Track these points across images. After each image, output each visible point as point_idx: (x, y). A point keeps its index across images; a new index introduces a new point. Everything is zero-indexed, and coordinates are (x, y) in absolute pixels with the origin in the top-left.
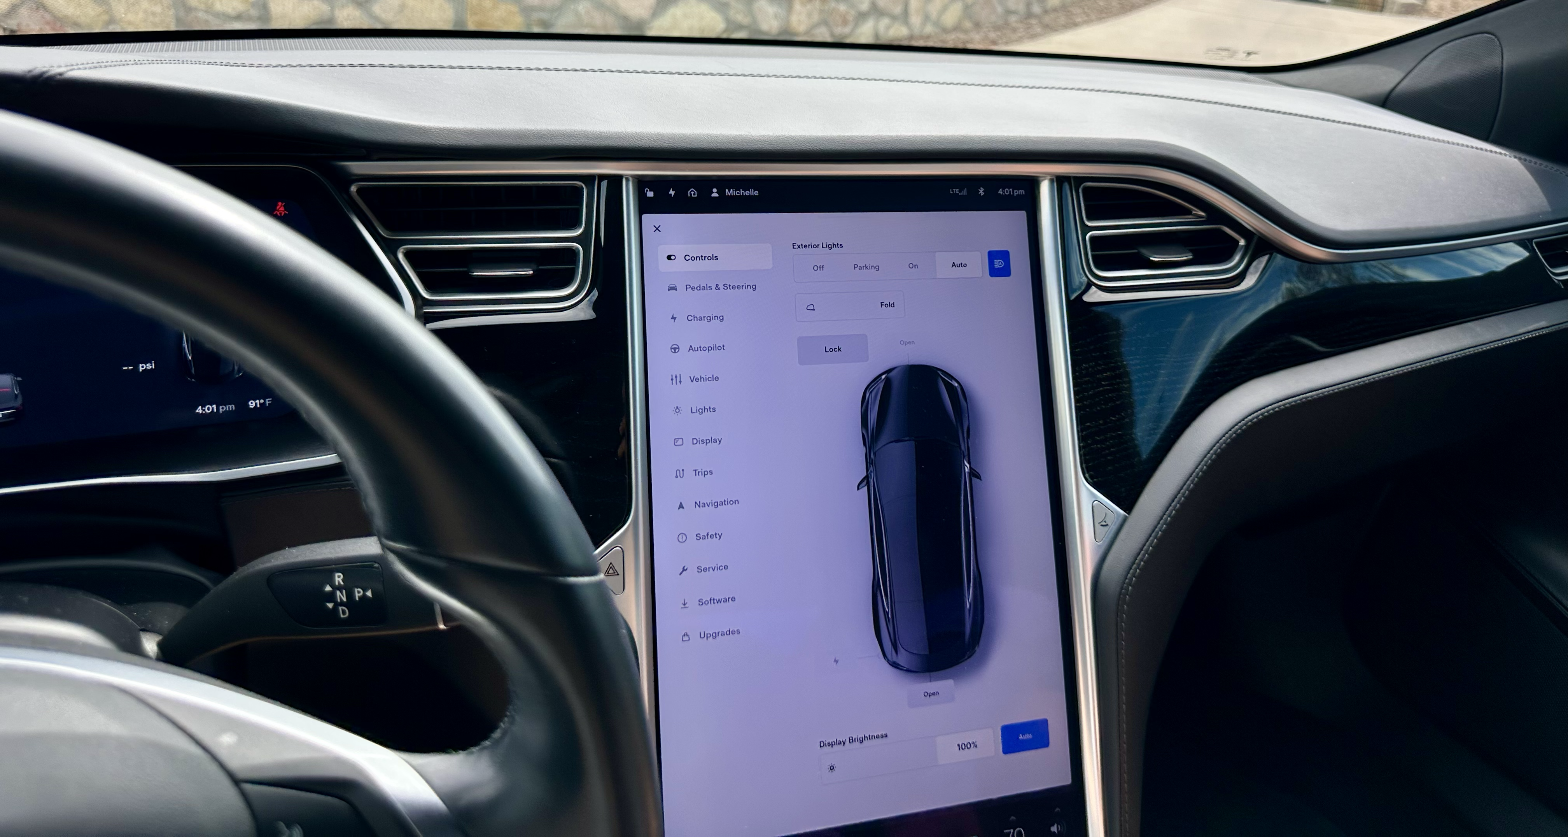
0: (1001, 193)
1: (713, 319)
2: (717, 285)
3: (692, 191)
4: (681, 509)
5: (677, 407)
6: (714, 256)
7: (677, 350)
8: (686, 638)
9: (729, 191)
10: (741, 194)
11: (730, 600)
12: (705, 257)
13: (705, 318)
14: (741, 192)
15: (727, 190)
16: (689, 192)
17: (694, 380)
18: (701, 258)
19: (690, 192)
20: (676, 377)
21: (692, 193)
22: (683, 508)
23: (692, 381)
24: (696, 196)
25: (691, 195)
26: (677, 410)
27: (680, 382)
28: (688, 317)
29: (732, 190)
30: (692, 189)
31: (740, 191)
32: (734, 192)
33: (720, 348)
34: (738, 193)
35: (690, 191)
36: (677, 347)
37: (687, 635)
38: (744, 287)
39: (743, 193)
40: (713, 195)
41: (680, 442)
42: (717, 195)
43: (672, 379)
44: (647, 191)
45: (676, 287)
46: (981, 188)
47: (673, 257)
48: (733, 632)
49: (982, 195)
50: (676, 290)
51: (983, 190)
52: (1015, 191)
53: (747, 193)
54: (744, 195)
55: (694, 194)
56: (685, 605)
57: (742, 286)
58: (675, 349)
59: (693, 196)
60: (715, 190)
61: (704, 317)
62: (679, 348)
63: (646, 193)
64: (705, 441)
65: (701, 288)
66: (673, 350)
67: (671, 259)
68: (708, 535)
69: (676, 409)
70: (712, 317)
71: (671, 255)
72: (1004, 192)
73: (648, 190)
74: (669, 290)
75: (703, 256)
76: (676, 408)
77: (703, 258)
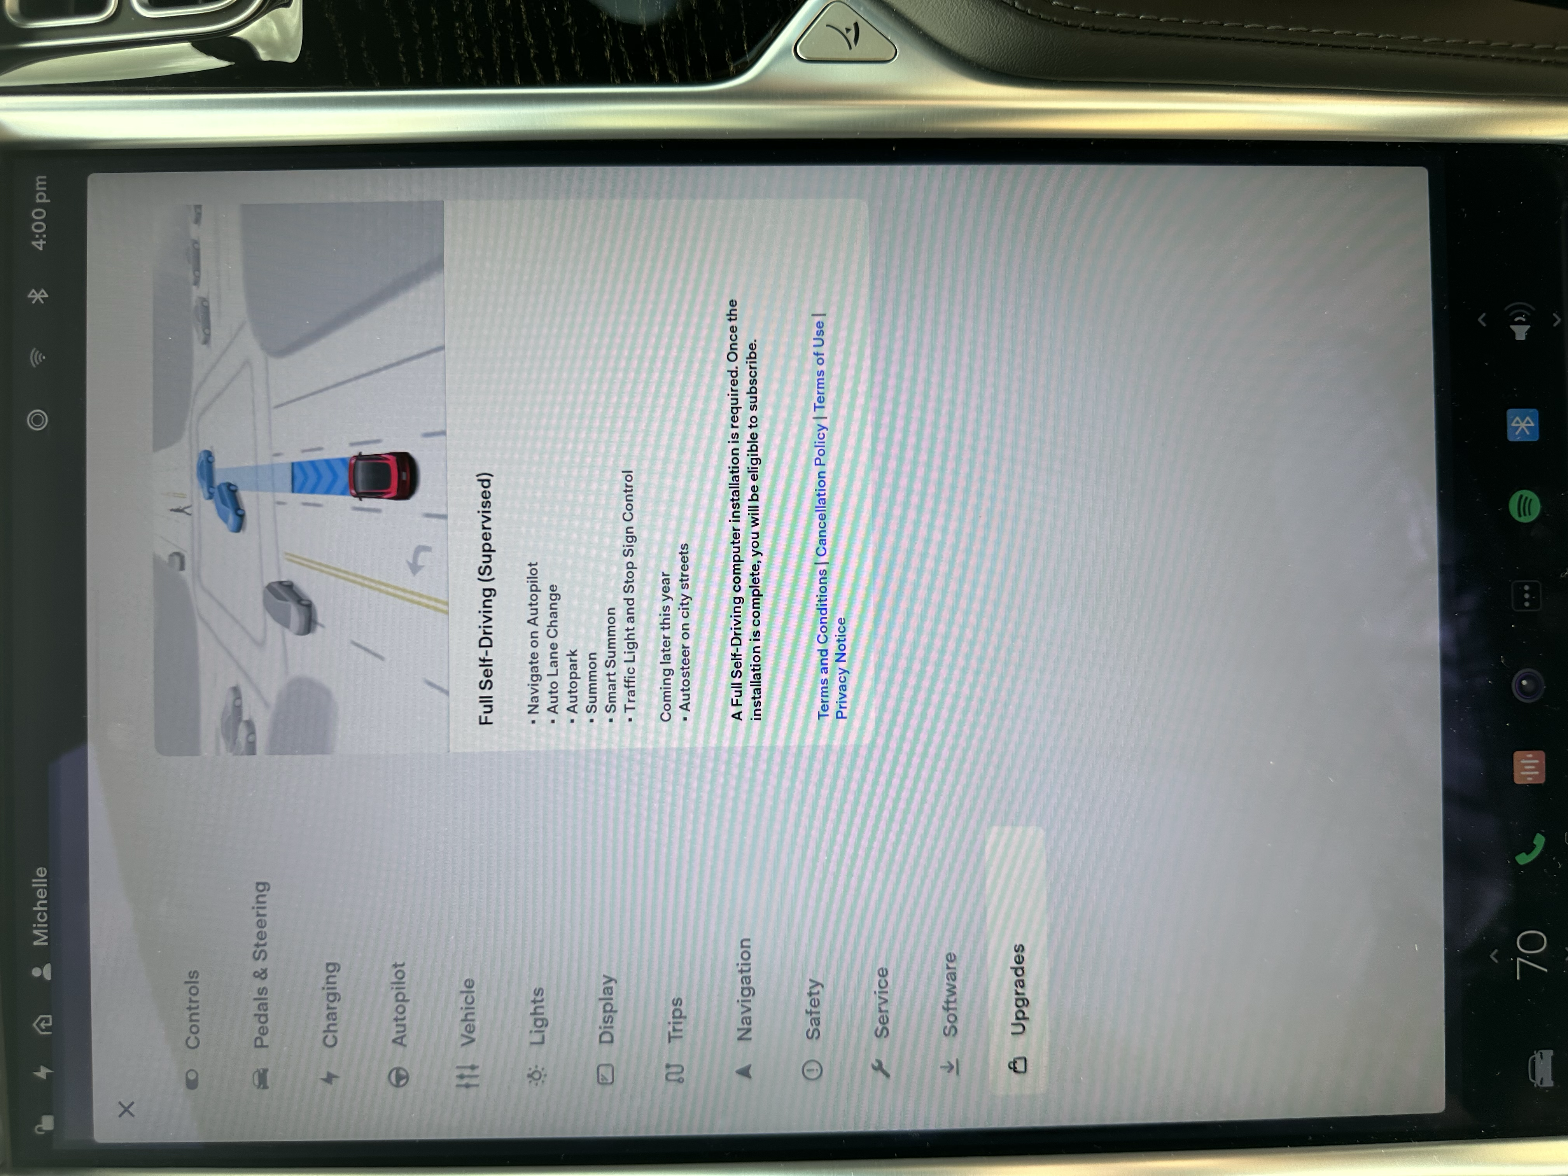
0: (42, 242)
1: (334, 988)
2: (257, 975)
3: (38, 1025)
4: (751, 1072)
5: (530, 1076)
6: (188, 980)
7: (402, 1073)
8: (1020, 1066)
9: (38, 937)
10: (46, 909)
11: (951, 965)
12: (191, 1001)
13: (332, 1005)
14: (40, 908)
15: (36, 943)
16: (41, 1033)
17: (470, 1035)
18: (193, 1011)
19: (42, 1030)
20: (462, 1077)
21: (43, 1025)
22: (749, 1067)
23: (473, 1040)
24: (50, 1017)
25: (47, 1029)
26: (536, 1076)
27: (473, 1068)
28: (328, 1046)
29: (36, 932)
30: (34, 1025)
31: (39, 911)
32: (39, 925)
33: (400, 975)
34: (42, 917)
35: (38, 1030)
36: (394, 1073)
37: (1015, 1062)
38: (261, 912)
39: (42, 905)
40: (48, 976)
41: (606, 1072)
42: (47, 968)
43: (467, 1086)
44: (40, 1130)
45: (258, 1071)
46: (30, 296)
47: (192, 1076)
48: (1019, 960)
49: (46, 296)
50: (265, 1071)
51: (33, 291)
52: (38, 201)
53: (42, 895)
54: (46, 902)
55: (47, 1021)
56: (952, 1067)
57: (258, 915)
58: (399, 1078)
59: (50, 1024)
60: (36, 972)
61: (329, 1008)
62: (398, 1069)
63: (47, 1132)
64: (608, 1014)
65: (262, 1012)
66: (402, 1082)
67: (196, 1080)
68: (811, 1013)
69: (535, 1079)
70: (328, 988)
71: (187, 1079)
72: (40, 234)
73: (38, 1126)
74: (266, 1087)
75: (188, 1005)
76: (530, 1079)
77: (194, 1005)
